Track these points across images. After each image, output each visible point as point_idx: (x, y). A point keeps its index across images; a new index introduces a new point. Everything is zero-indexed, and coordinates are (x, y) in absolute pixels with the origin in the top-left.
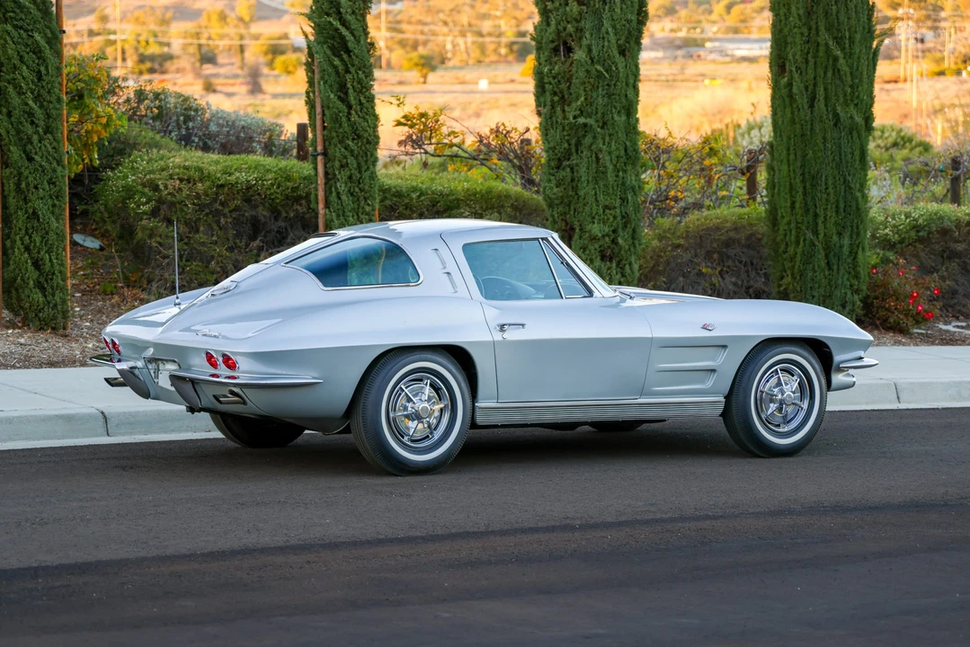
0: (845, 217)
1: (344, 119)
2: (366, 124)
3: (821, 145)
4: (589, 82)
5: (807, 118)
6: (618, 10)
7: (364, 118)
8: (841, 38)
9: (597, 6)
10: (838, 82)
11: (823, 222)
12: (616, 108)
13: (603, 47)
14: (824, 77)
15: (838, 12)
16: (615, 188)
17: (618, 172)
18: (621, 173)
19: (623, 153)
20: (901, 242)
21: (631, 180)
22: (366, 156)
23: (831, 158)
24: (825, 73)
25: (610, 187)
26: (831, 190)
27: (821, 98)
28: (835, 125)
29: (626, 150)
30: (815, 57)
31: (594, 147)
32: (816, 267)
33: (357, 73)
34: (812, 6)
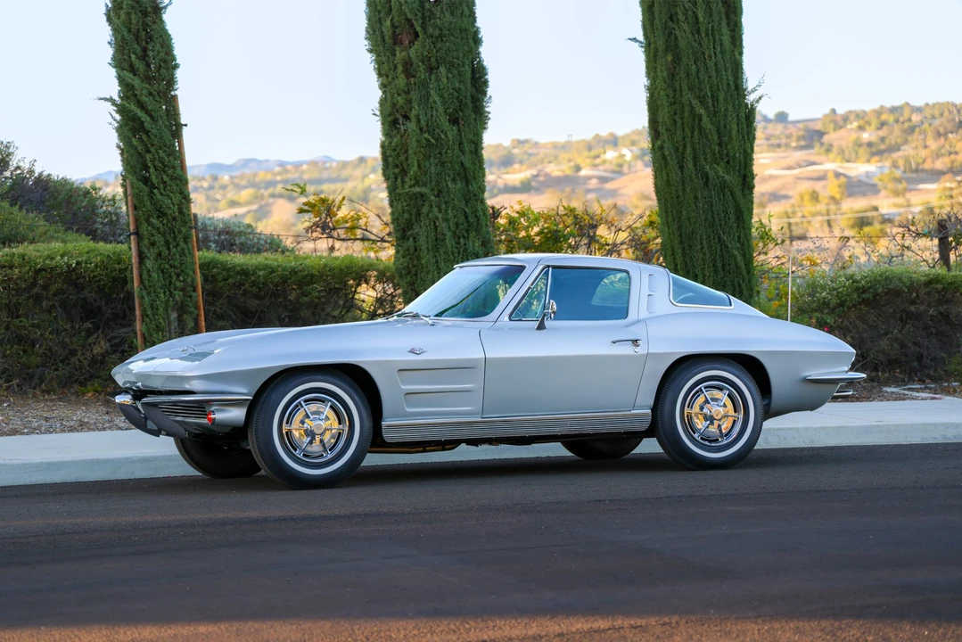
1: (146, 198)
2: (170, 201)
3: (693, 206)
4: (421, 152)
5: (678, 179)
6: (445, 80)
7: (168, 196)
8: (704, 97)
9: (423, 77)
10: (704, 140)
12: (449, 176)
13: (432, 116)
14: (692, 137)
15: (698, 72)
16: (456, 255)
17: (459, 238)
18: (462, 240)
19: (462, 219)
20: (842, 304)
21: (473, 247)
22: (174, 233)
23: (703, 217)
24: (693, 133)
25: (450, 253)
26: (706, 249)
27: (690, 159)
28: (706, 184)
29: (466, 217)
30: (682, 118)
31: (431, 215)
33: (158, 153)
34: (675, 67)
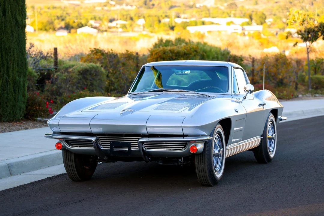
0: (21, 68)
3: (10, 34)
11: (12, 71)
23: (15, 40)
26: (15, 55)
27: (9, 12)
32: (9, 92)
